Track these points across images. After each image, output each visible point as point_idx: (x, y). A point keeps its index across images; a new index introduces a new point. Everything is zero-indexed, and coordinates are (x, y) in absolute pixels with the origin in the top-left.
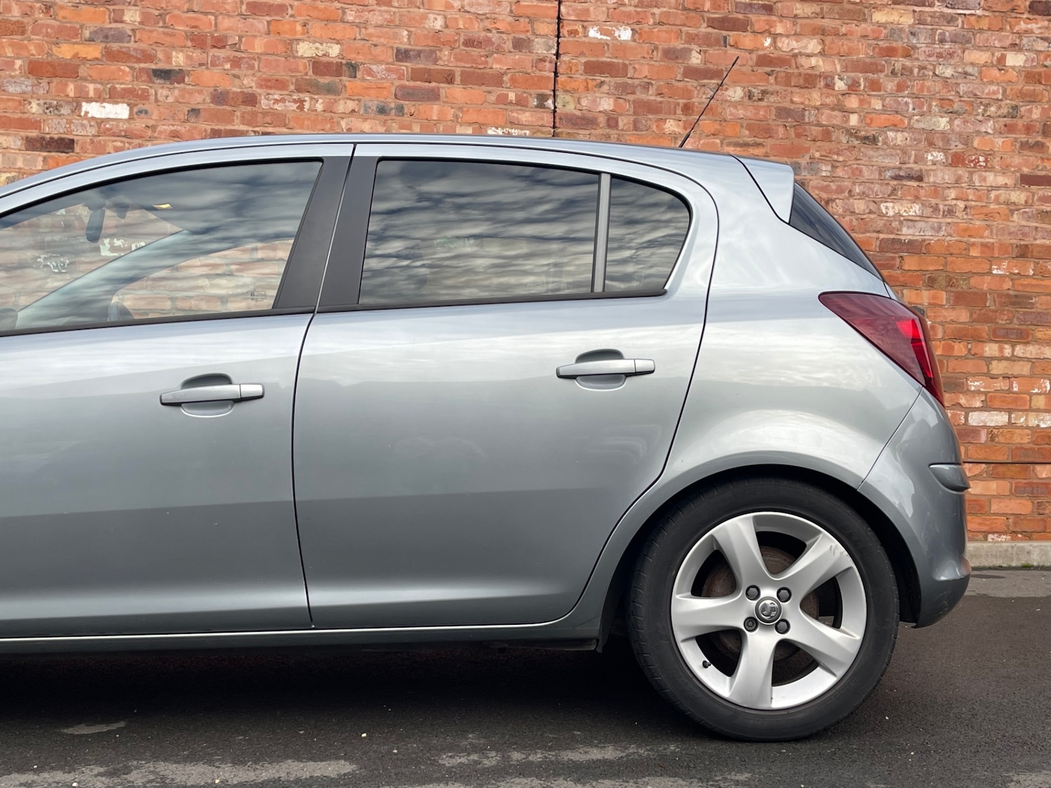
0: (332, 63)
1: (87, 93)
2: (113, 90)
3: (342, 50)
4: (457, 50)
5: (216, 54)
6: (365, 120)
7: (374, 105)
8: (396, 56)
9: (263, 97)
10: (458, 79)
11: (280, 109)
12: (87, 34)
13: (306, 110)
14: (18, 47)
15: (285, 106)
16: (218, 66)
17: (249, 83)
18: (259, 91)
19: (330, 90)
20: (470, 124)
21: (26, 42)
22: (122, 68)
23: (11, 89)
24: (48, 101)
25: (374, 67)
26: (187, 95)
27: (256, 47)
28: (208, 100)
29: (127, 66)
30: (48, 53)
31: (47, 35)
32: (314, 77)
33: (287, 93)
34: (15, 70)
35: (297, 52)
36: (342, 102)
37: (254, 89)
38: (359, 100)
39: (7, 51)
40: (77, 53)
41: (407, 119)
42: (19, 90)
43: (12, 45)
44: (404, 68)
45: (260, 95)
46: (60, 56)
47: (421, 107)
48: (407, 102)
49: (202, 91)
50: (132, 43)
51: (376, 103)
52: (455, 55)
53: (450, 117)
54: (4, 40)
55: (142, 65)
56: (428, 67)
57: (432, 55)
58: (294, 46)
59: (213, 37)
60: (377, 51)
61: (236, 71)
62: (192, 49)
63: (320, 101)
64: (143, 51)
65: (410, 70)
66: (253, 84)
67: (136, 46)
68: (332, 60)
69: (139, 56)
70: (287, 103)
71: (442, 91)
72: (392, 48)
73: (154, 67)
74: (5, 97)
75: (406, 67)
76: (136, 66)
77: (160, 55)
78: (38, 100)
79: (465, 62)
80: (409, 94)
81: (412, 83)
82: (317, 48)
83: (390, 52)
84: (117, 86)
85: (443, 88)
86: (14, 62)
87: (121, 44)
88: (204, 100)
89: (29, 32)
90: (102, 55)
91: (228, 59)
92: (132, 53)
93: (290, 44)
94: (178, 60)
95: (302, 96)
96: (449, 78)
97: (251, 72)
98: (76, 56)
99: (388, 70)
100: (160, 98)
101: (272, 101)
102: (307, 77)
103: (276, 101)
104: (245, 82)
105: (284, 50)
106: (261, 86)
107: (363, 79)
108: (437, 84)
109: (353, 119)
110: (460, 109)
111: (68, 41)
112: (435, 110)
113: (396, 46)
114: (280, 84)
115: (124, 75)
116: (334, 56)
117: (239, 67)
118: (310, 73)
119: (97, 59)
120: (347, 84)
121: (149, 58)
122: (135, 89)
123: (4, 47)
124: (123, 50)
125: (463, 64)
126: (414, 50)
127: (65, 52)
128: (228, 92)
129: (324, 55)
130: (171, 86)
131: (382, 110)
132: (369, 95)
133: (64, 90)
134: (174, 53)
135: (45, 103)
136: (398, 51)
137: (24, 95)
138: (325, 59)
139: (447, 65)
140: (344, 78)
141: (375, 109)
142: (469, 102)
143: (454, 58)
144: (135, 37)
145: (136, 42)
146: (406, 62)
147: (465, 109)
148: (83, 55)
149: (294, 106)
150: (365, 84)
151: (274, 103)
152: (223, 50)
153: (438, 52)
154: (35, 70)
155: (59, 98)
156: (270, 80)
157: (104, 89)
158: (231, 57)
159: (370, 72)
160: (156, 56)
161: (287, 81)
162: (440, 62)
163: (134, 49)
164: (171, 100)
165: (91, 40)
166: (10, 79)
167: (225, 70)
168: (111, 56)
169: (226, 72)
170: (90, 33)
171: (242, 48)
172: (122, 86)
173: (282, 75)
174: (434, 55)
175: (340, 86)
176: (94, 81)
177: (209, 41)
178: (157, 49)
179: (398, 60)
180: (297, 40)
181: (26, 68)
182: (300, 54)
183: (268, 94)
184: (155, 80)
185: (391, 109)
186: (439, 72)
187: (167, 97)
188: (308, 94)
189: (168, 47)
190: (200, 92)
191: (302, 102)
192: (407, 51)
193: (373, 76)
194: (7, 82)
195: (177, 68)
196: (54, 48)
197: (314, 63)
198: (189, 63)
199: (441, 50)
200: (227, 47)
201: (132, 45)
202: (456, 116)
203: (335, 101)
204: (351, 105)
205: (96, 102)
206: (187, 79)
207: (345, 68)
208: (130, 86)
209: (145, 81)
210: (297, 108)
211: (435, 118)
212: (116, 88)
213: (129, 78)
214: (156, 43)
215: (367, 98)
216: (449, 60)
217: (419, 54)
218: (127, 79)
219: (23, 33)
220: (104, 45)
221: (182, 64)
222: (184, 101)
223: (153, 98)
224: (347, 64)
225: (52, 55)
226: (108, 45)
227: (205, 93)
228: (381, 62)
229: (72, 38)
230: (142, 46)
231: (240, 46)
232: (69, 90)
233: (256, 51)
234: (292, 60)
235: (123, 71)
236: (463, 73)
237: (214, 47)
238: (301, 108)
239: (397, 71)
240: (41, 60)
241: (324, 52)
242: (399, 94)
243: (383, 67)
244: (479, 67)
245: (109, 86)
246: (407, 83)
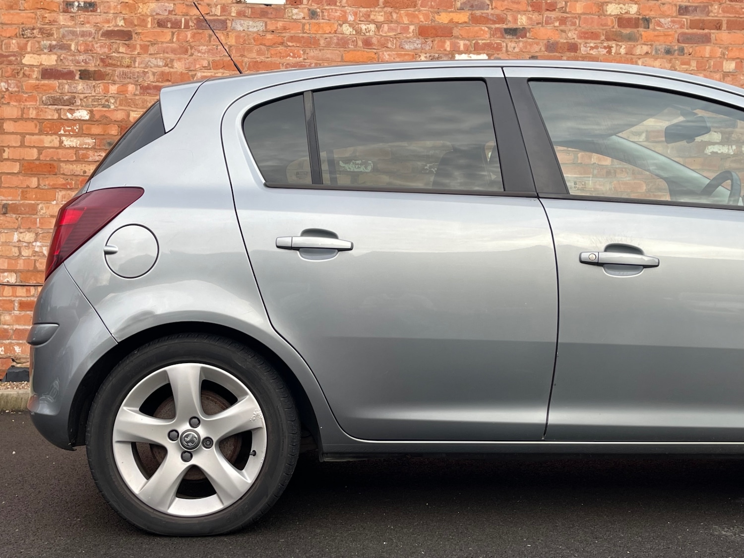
0: (632, 18)
1: (459, 47)
2: (476, 44)
3: (639, 9)
4: (724, 5)
5: (549, 15)
6: (656, 59)
7: (662, 48)
8: (679, 11)
9: (582, 45)
10: (724, 26)
11: (594, 53)
12: (459, 4)
13: (613, 54)
14: (412, 16)
15: (599, 52)
16: (550, 24)
17: (572, 35)
18: (579, 41)
19: (630, 38)
20: (733, 59)
21: (417, 13)
22: (483, 28)
23: (407, 47)
24: (432, 54)
25: (662, 20)
26: (529, 47)
27: (577, 9)
28: (543, 49)
29: (487, 27)
30: (432, 20)
31: (432, 7)
32: (619, 29)
33: (599, 41)
34: (410, 33)
35: (607, 11)
36: (639, 47)
37: (576, 40)
38: (651, 45)
39: (404, 19)
40: (452, 19)
41: (686, 57)
42: (412, 47)
43: (407, 15)
44: (684, 20)
45: (580, 44)
46: (440, 22)
47: (697, 48)
48: (687, 45)
49: (539, 43)
50: (490, 10)
51: (664, 46)
52: (722, 8)
53: (719, 54)
54: (402, 12)
55: (497, 26)
56: (702, 18)
57: (705, 9)
58: (604, 7)
59: (546, 3)
60: (665, 8)
61: (563, 27)
62: (531, 13)
63: (624, 47)
64: (498, 16)
65: (689, 21)
66: (575, 36)
67: (492, 12)
68: (631, 16)
69: (495, 19)
70: (600, 49)
71: (713, 36)
72: (676, 5)
73: (505, 26)
74: (403, 53)
75: (687, 19)
76: (493, 26)
77: (510, 18)
78: (426, 54)
79: (730, 14)
80: (688, 39)
81: (690, 31)
82: (621, 8)
83: (674, 9)
84: (480, 41)
85: (713, 33)
86: (409, 27)
87: (482, 11)
88: (541, 49)
89: (419, 5)
90: (469, 20)
91: (557, 19)
92: (490, 17)
93: (601, 6)
94: (523, 21)
95: (610, 43)
96: (718, 26)
97: (573, 28)
98: (451, 21)
99: (673, 22)
100: (510, 49)
101: (589, 48)
102: (614, 30)
103: (592, 48)
104: (570, 35)
105: (598, 10)
106: (580, 37)
107: (654, 30)
108: (709, 31)
109: (647, 59)
110: (727, 48)
111: (446, 11)
112: (707, 50)
113: (678, 4)
114: (594, 36)
115: (484, 33)
116: (633, 13)
117: (565, 24)
118: (616, 26)
119: (466, 22)
120: (643, 33)
121: (501, 20)
122: (492, 44)
123: (402, 17)
124: (484, 15)
125: (728, 15)
126: (692, 6)
127: (444, 18)
128: (557, 43)
129: (626, 13)
130: (517, 40)
131: (668, 52)
132: (658, 41)
133: (443, 46)
134: (519, 16)
135: (430, 56)
136: (680, 7)
137: (416, 51)
138: (627, 16)
139: (716, 16)
140: (641, 29)
141: (663, 50)
142: (732, 43)
143: (722, 11)
144: (492, 6)
145: (492, 9)
146: (686, 15)
147: (730, 48)
148: (455, 20)
149: (604, 51)
150: (656, 33)
151: (590, 50)
152: (554, 12)
153: (710, 7)
154: (424, 32)
155: (440, 52)
156: (587, 33)
157: (470, 44)
158: (560, 17)
159: (659, 24)
160: (506, 19)
161: (600, 33)
162: (711, 14)
163: (492, 14)
164: (517, 50)
165: (462, 9)
166: (406, 40)
167: (555, 27)
168: (475, 20)
169: (556, 28)
170: (461, 4)
171: (567, 10)
172: (483, 42)
173: (596, 28)
174: (707, 9)
175: (638, 35)
176: (463, 39)
177: (544, 6)
178: (507, 13)
179: (680, 14)
180: (606, 2)
181: (417, 31)
182: (608, 13)
183: (586, 43)
184: (506, 36)
185: (675, 51)
186: (710, 21)
187: (514, 48)
188: (614, 42)
189: (515, 11)
190: (537, 44)
191: (610, 48)
192: (686, 7)
193: (661, 27)
194: (404, 42)
195: (521, 27)
196: (436, 16)
197: (619, 19)
198: (530, 23)
199: (712, 5)
200: (557, 10)
201: (490, 11)
202: (724, 54)
203: (634, 46)
204: (646, 48)
205: (465, 53)
206: (528, 35)
207: (641, 22)
208: (489, 41)
209: (499, 37)
210: (607, 52)
211: (708, 56)
212: (479, 43)
213: (488, 36)
214: (506, 9)
215: (657, 43)
216: (718, 13)
217: (696, 8)
218: (486, 36)
219: (415, 6)
220: (470, 12)
221: (525, 24)
222: (526, 51)
223: (504, 49)
224: (643, 18)
225: (434, 21)
226: (474, 12)
227: (541, 44)
228: (668, 16)
229: (449, 8)
230: (498, 12)
231: (566, 9)
232: (446, 46)
233: (578, 12)
234: (603, 17)
235: (483, 30)
236: (728, 22)
237: (547, 10)
238: (609, 52)
239: (680, 22)
240: (427, 25)
241: (626, 11)
242: (681, 39)
243: (669, 19)
244: (741, 16)
245: (474, 42)
246: (687, 31)
